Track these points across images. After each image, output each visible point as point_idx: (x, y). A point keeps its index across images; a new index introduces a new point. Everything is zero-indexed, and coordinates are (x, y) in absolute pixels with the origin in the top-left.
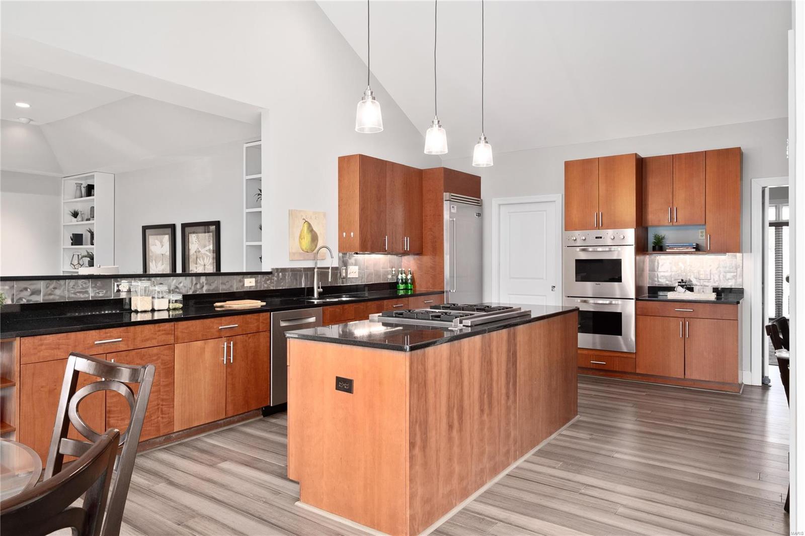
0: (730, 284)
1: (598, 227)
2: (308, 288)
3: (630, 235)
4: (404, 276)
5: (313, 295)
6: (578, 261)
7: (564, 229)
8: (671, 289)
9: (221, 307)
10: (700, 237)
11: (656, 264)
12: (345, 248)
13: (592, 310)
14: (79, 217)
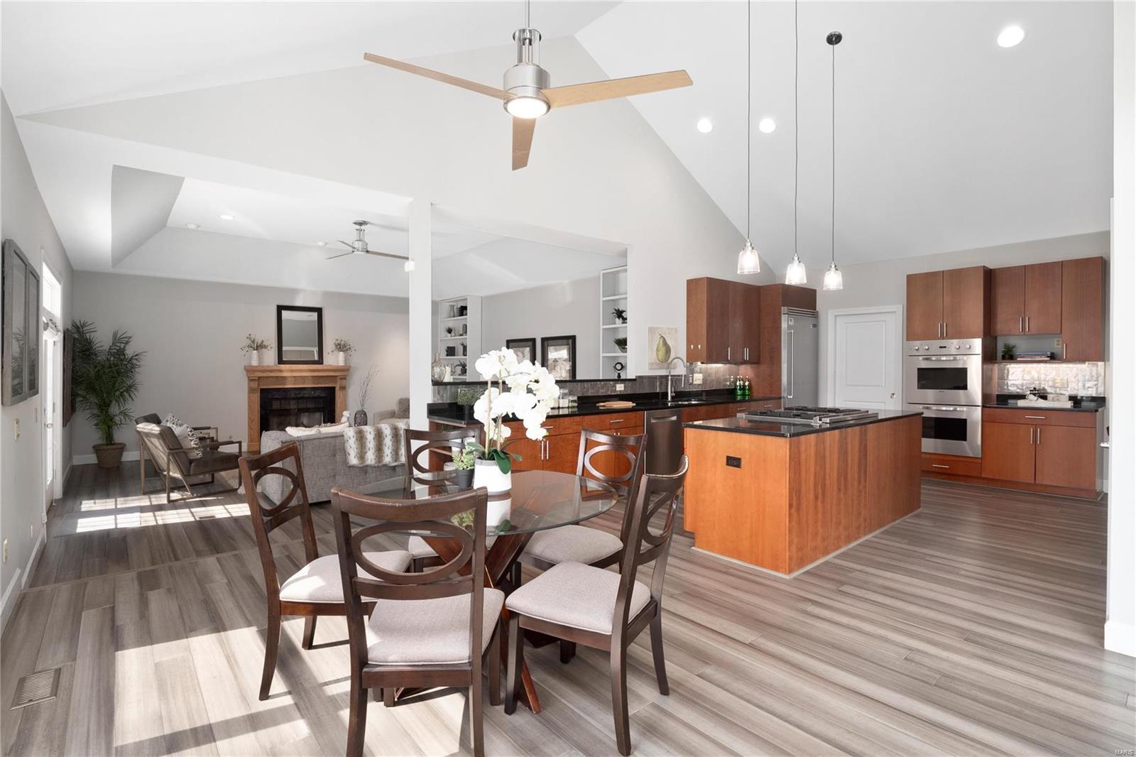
0: (1090, 392)
1: (942, 338)
2: (662, 393)
3: (977, 344)
4: (742, 382)
5: (667, 398)
6: (919, 370)
7: (905, 339)
8: (1023, 397)
9: (604, 406)
10: (1056, 346)
11: (1006, 371)
12: (692, 358)
13: (934, 416)
14: (453, 333)
